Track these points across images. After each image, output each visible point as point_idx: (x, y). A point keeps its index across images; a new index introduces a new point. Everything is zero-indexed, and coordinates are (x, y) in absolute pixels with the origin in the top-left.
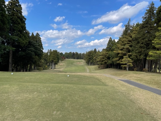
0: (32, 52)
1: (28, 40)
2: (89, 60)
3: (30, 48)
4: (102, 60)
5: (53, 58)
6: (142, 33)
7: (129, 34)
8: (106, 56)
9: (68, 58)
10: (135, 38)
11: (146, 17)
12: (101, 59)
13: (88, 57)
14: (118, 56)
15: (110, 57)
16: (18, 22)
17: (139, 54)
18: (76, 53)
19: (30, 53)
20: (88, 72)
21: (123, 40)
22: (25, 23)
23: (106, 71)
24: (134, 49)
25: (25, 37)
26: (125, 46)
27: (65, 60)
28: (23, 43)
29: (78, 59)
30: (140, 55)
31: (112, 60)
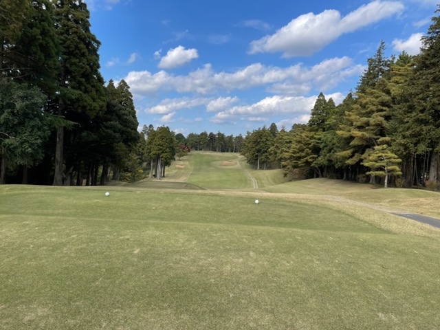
0: (115, 132)
1: (104, 101)
2: (257, 156)
3: (109, 122)
4: (298, 155)
5: (161, 149)
6: (421, 81)
7: (382, 84)
8: (310, 144)
9: (196, 150)
10: (401, 96)
11: (431, 38)
12: (294, 153)
13: (254, 145)
14: (351, 144)
15: (321, 146)
16: (80, 50)
17: (414, 140)
18: (219, 134)
19: (111, 134)
20: (255, 187)
21: (364, 101)
22: (98, 53)
23: (309, 186)
24: (399, 127)
25: (97, 91)
26: (370, 117)
27: (189, 153)
28: (94, 109)
29: (224, 152)
30: (416, 145)
31: (328, 155)
